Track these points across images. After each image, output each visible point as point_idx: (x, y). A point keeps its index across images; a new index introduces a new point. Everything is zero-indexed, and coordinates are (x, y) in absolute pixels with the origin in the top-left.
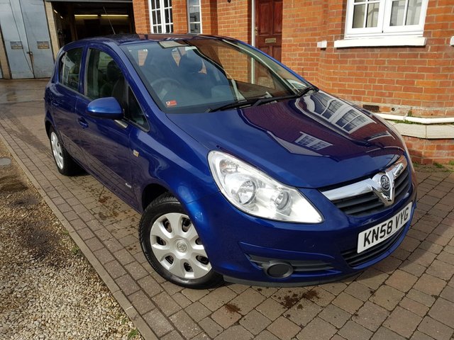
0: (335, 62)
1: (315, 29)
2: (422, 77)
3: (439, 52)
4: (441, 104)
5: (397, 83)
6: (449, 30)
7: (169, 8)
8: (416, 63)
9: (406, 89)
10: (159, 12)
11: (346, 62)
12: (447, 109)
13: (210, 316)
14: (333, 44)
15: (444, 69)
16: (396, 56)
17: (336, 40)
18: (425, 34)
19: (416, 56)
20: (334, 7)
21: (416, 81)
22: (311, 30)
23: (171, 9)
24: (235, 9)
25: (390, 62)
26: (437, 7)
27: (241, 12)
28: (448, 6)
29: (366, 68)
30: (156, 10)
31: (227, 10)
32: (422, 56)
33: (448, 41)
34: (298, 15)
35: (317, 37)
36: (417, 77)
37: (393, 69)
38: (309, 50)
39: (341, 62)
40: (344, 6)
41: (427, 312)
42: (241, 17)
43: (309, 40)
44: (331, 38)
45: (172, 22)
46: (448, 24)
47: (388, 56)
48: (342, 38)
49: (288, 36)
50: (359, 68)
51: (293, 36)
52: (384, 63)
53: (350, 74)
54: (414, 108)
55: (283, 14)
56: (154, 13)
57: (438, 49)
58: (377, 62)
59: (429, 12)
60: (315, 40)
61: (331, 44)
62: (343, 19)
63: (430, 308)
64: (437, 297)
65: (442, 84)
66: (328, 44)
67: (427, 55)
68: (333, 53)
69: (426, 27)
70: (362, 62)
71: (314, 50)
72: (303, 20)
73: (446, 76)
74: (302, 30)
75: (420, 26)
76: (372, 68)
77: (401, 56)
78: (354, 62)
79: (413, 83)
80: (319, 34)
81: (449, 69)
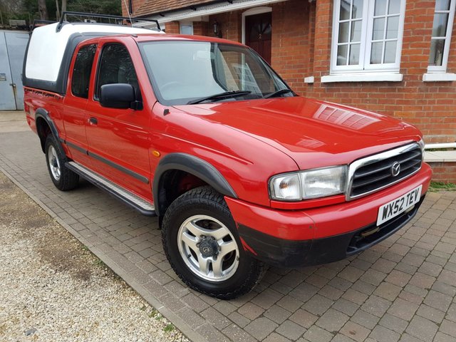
0: (322, 96)
1: (302, 66)
2: (400, 109)
3: (414, 87)
6: (421, 68)
8: (394, 96)
11: (332, 96)
13: (237, 311)
14: (320, 79)
15: (419, 102)
16: (376, 90)
17: (322, 76)
18: (401, 71)
19: (394, 90)
20: (320, 47)
21: (395, 112)
22: (298, 66)
25: (372, 96)
26: (410, 48)
28: (419, 48)
29: (350, 101)
32: (399, 90)
33: (421, 77)
34: (285, 54)
35: (303, 74)
36: (396, 108)
37: (375, 102)
38: (297, 85)
39: (328, 96)
40: (329, 46)
41: (423, 301)
43: (297, 76)
44: (318, 74)
46: (419, 63)
47: (370, 90)
48: (328, 74)
50: (343, 101)
51: (281, 72)
52: (366, 97)
55: (272, 52)
57: (413, 84)
58: (360, 96)
59: (403, 53)
60: (302, 76)
61: (318, 79)
62: (329, 57)
63: (424, 298)
64: (429, 290)
65: (418, 115)
66: (315, 79)
67: (404, 89)
68: (320, 87)
69: (402, 65)
70: (346, 95)
71: (301, 85)
72: (291, 58)
73: (421, 107)
74: (290, 67)
75: (397, 64)
76: (356, 101)
77: (381, 90)
78: (339, 96)
79: (392, 114)
80: (306, 71)
81: (422, 102)
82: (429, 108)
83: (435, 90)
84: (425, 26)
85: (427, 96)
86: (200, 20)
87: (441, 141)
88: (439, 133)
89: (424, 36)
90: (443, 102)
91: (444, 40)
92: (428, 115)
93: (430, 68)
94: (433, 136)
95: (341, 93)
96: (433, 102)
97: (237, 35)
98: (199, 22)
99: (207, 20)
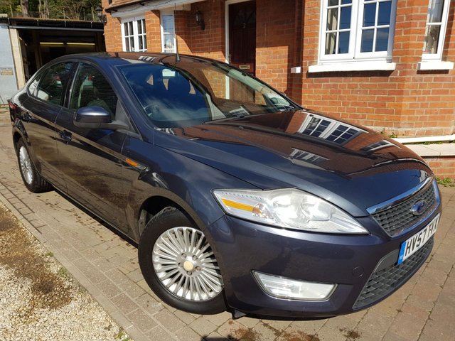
0: (309, 87)
2: (392, 100)
3: (408, 76)
4: (411, 125)
5: (369, 106)
6: (415, 56)
7: (143, 34)
8: (387, 86)
9: (378, 112)
10: (132, 38)
11: (320, 86)
12: (417, 130)
14: (307, 69)
15: (413, 92)
16: (367, 81)
17: (310, 65)
18: (394, 60)
19: (386, 80)
21: (387, 103)
23: (145, 36)
24: (209, 36)
25: (362, 86)
26: (403, 35)
27: (215, 40)
28: (413, 35)
29: (339, 92)
30: (129, 36)
31: (201, 37)
32: (392, 80)
33: (415, 66)
35: (290, 64)
36: (388, 99)
37: (366, 92)
38: (283, 76)
39: (315, 86)
40: (317, 34)
41: (429, 316)
42: (214, 44)
43: (283, 66)
44: (305, 64)
45: (146, 48)
46: (413, 51)
47: (361, 80)
48: (315, 63)
49: (262, 63)
50: (332, 92)
51: (266, 63)
52: (357, 87)
53: (324, 98)
54: (386, 128)
55: (257, 41)
56: (127, 39)
57: (406, 73)
58: (350, 86)
59: (396, 40)
61: (305, 69)
62: (316, 46)
63: (430, 312)
65: (411, 106)
66: (302, 70)
67: (397, 78)
68: (307, 77)
69: (393, 53)
70: (335, 86)
73: (415, 98)
74: (275, 57)
75: (389, 52)
76: (345, 92)
77: (372, 80)
78: (328, 86)
79: (384, 105)
81: (416, 92)
82: (424, 99)
83: (429, 80)
84: (419, 11)
85: (421, 86)
86: (182, 9)
87: (436, 134)
88: (435, 125)
89: (418, 22)
90: (439, 92)
91: (440, 26)
92: (423, 106)
93: (424, 56)
94: (427, 129)
95: (330, 83)
96: (428, 92)
97: (220, 24)
98: (181, 11)
99: (189, 9)
